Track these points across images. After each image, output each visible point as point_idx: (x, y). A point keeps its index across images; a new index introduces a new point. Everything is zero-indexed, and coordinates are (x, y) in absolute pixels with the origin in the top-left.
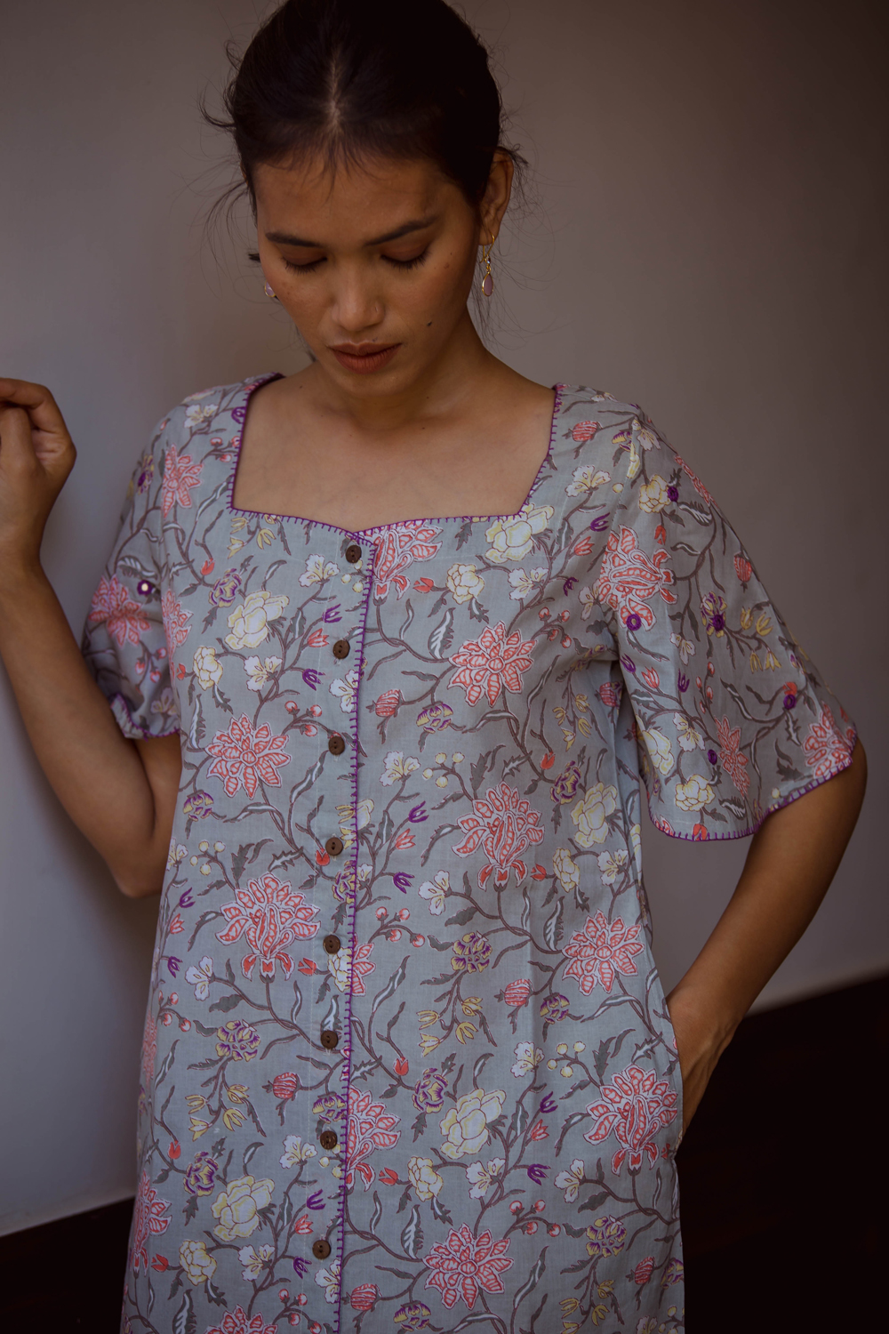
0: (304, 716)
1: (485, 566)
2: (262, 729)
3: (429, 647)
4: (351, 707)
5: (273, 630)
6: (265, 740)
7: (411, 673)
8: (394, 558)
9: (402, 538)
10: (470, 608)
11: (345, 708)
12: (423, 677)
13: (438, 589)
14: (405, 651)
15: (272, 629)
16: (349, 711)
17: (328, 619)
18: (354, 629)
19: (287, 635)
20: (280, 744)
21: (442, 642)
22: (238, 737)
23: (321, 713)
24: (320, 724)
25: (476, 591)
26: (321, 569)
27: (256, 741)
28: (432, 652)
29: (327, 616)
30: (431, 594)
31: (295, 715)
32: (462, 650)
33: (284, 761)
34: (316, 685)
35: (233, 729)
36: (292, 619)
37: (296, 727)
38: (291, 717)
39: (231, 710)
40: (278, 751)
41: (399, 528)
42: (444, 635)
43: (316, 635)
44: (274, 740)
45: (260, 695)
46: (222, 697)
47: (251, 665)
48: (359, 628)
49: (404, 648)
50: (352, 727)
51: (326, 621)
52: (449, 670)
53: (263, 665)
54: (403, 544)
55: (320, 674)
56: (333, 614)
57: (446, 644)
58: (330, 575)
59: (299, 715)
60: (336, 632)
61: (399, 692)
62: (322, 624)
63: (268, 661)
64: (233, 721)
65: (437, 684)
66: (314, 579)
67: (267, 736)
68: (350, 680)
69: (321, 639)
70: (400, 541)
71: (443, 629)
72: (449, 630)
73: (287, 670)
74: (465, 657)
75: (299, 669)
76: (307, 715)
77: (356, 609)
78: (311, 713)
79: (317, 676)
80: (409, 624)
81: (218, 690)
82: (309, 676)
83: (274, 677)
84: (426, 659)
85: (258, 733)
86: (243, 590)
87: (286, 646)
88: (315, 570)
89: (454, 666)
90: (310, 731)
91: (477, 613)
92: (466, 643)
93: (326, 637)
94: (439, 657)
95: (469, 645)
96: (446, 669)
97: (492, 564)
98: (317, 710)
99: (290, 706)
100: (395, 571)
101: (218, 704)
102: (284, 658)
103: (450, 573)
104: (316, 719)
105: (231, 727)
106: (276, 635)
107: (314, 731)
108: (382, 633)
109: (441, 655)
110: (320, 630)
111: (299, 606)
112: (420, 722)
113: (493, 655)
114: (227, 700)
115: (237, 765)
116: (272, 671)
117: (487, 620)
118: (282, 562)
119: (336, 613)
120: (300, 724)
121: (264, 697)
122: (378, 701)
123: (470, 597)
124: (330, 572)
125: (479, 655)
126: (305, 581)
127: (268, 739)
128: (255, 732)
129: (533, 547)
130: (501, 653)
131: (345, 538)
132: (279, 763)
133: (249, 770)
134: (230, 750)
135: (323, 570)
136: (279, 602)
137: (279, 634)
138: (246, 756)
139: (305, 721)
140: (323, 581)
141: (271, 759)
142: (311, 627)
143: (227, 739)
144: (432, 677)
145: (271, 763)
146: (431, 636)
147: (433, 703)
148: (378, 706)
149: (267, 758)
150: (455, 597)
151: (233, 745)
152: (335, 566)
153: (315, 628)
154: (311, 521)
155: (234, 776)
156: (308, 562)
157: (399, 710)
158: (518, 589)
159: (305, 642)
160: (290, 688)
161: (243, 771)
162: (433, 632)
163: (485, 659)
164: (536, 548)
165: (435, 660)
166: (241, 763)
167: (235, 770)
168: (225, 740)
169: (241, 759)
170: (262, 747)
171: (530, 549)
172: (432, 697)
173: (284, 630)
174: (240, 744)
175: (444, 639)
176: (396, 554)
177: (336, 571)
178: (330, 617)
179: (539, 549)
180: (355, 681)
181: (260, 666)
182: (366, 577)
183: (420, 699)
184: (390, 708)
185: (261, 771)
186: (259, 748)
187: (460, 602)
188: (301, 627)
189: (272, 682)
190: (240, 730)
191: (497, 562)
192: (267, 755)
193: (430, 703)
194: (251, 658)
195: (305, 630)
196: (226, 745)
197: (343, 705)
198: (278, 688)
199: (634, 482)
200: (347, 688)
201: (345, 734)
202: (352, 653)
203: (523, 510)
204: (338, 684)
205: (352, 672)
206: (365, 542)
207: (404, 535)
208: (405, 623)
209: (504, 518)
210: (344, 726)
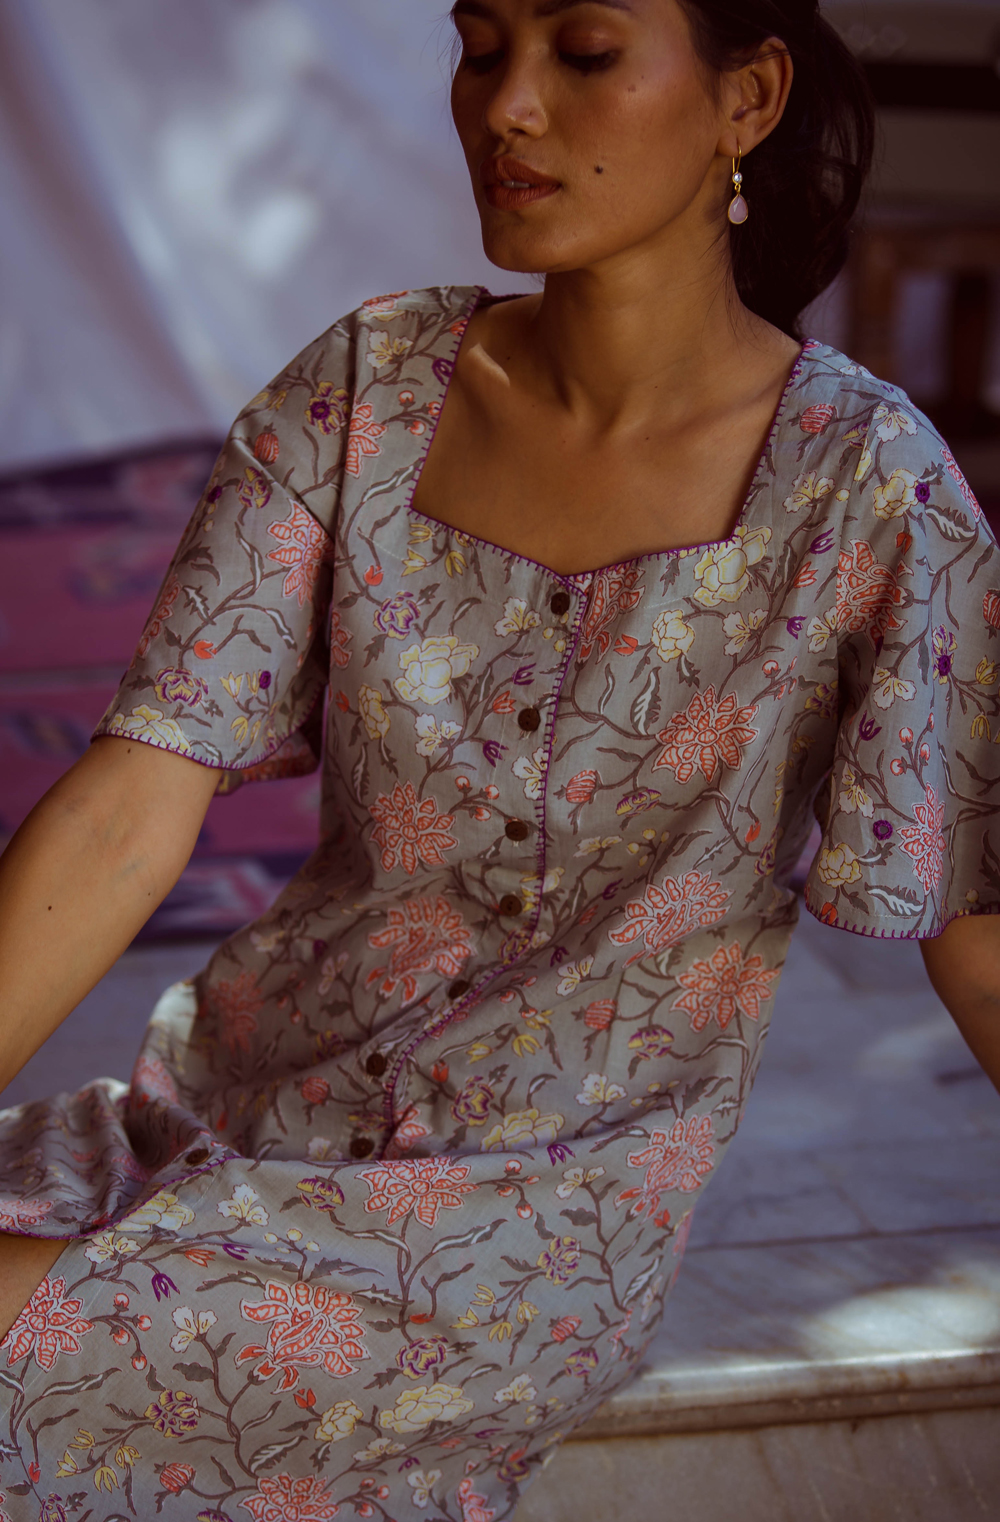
0: (475, 796)
1: (693, 611)
2: (427, 803)
3: (632, 718)
4: (537, 792)
5: (457, 691)
6: (430, 816)
7: (610, 751)
8: (602, 610)
9: (612, 586)
10: (679, 669)
11: (529, 794)
12: (624, 756)
13: (642, 646)
14: (604, 726)
15: (456, 688)
16: (535, 797)
17: (519, 681)
18: (546, 697)
19: (471, 698)
20: (446, 824)
21: (647, 713)
22: (400, 805)
23: (498, 795)
24: (494, 807)
25: (684, 645)
26: (521, 617)
27: (420, 815)
28: (635, 726)
29: (518, 676)
30: (634, 654)
31: (465, 794)
32: (670, 724)
33: (450, 845)
34: (497, 761)
35: (396, 795)
36: (479, 677)
37: (465, 808)
38: (461, 795)
39: (396, 772)
40: (443, 832)
41: (609, 573)
42: (650, 704)
43: (503, 699)
44: (440, 818)
45: (428, 763)
46: (388, 755)
47: (424, 724)
48: (552, 695)
49: (603, 723)
50: (538, 816)
51: (516, 683)
52: (655, 749)
53: (438, 728)
54: (612, 592)
55: (503, 748)
56: (524, 675)
57: (652, 715)
58: (531, 626)
59: (471, 794)
60: (527, 698)
61: (596, 773)
62: (511, 686)
63: (445, 725)
64: (396, 785)
65: (640, 766)
66: (512, 628)
67: (433, 812)
68: (538, 760)
69: (508, 704)
70: (610, 589)
71: (647, 696)
72: (655, 699)
73: (466, 740)
74: (673, 733)
75: (480, 740)
76: (480, 795)
77: (551, 671)
78: (485, 793)
79: (499, 750)
80: (610, 693)
81: (385, 746)
82: (490, 751)
83: (449, 744)
84: (627, 734)
85: (422, 807)
86: (421, 627)
87: (469, 710)
88: (515, 617)
89: (661, 746)
90: (481, 815)
91: (687, 674)
92: (675, 715)
93: (512, 702)
94: (643, 733)
95: (677, 717)
96: (651, 748)
97: (702, 608)
98: (494, 791)
99: (461, 781)
100: (602, 626)
101: (383, 762)
102: (465, 726)
103: (655, 626)
104: (490, 801)
105: (394, 792)
106: (460, 698)
107: (486, 815)
108: (574, 703)
109: (646, 730)
110: (508, 693)
111: (490, 660)
112: (620, 811)
113: (701, 726)
114: (393, 760)
115: (396, 838)
116: (448, 737)
117: (697, 683)
118: (475, 601)
119: (529, 674)
120: (471, 805)
121: (432, 765)
122: (569, 785)
123: (678, 653)
124: (531, 622)
125: (685, 729)
126: (501, 630)
127: (433, 816)
128: (420, 805)
129: (750, 583)
130: (712, 724)
131: (552, 582)
132: (444, 846)
133: (408, 847)
134: (390, 819)
135: (524, 618)
136: (468, 653)
137: (463, 696)
138: (406, 829)
139: (478, 803)
140: (522, 632)
141: (435, 840)
142: (498, 688)
143: (388, 804)
144: (635, 757)
145: (435, 844)
146: (634, 705)
147: (636, 789)
148: (569, 791)
149: (430, 838)
150: (660, 652)
151: (394, 813)
152: (537, 616)
153: (503, 690)
154: (514, 554)
155: (392, 849)
156: (506, 606)
157: (595, 796)
158: (735, 639)
159: (490, 707)
160: (467, 761)
161: (401, 846)
162: (636, 700)
163: (693, 733)
164: (753, 584)
165: (639, 736)
166: (400, 836)
167: (393, 843)
168: (386, 806)
169: (401, 832)
170: (426, 824)
171: (746, 585)
172: (635, 781)
173: (468, 691)
174: (402, 814)
175: (649, 710)
176: (604, 605)
177: (538, 622)
178: (521, 678)
179: (757, 585)
180: (543, 762)
181: (434, 727)
182: (571, 634)
183: (621, 783)
184: (584, 792)
185: (422, 851)
186: (423, 825)
187: (666, 659)
188: (487, 688)
189: (446, 749)
190: (403, 798)
191: (708, 605)
192: (431, 834)
193: (632, 789)
194: (425, 716)
195: (491, 692)
196: (387, 811)
197: (528, 791)
198: (451, 758)
199: (863, 485)
200: (534, 770)
201: (530, 823)
202: (542, 729)
203: (735, 533)
204: (523, 761)
205: (541, 750)
206: (575, 590)
207: (614, 582)
208: (604, 693)
209: (715, 545)
210: (529, 815)
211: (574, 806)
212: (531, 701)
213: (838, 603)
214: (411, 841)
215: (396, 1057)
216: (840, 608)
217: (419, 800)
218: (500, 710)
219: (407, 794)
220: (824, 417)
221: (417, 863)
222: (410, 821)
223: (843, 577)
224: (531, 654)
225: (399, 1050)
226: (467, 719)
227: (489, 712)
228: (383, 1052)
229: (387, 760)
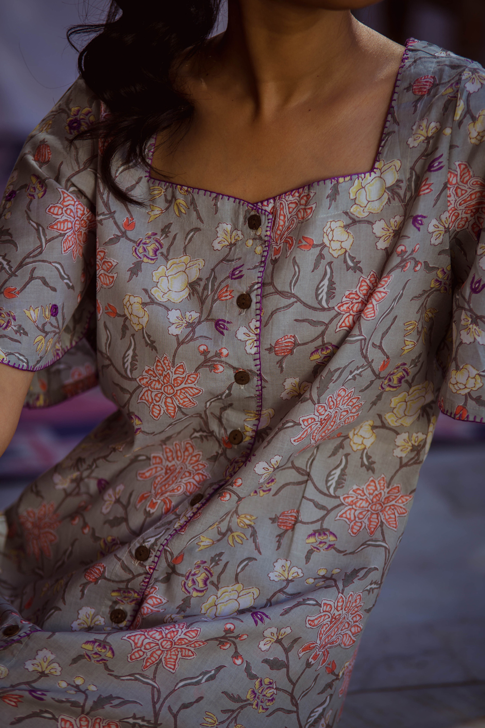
0: (212, 357)
1: (351, 221)
2: (179, 367)
3: (317, 298)
4: (254, 350)
5: (193, 291)
6: (182, 376)
7: (303, 321)
8: (285, 223)
9: (290, 205)
10: (345, 262)
11: (249, 351)
12: (314, 323)
13: (317, 246)
14: (296, 302)
15: (192, 289)
16: (253, 353)
17: (233, 277)
18: (254, 285)
19: (203, 293)
20: (193, 380)
21: (327, 293)
22: (160, 372)
23: (228, 354)
24: (226, 363)
25: (347, 245)
26: (229, 235)
27: (175, 376)
28: (320, 303)
29: (233, 274)
30: (313, 250)
31: (205, 356)
32: (344, 299)
33: (198, 393)
34: (225, 332)
35: (157, 366)
36: (207, 279)
37: (206, 366)
38: (202, 358)
39: (156, 350)
40: (192, 385)
41: (287, 197)
42: (328, 287)
43: (224, 291)
44: (189, 376)
45: (178, 339)
46: (149, 339)
47: (174, 315)
48: (258, 283)
49: (295, 300)
50: (256, 365)
51: (232, 279)
52: (336, 317)
53: (183, 317)
54: (291, 210)
55: (228, 322)
56: (237, 272)
57: (331, 294)
58: (236, 240)
59: (209, 356)
60: (241, 287)
61: (294, 337)
62: (229, 281)
63: (188, 314)
64: (157, 359)
65: (326, 329)
66: (224, 244)
67: (183, 373)
68: (253, 327)
69: (228, 293)
70: (289, 208)
71: (326, 282)
72: (331, 283)
73: (203, 321)
74: (348, 305)
75: (212, 320)
76: (216, 356)
77: (255, 267)
78: (219, 354)
79: (226, 324)
80: (297, 279)
81: (146, 333)
82: (220, 326)
83: (192, 326)
84: (315, 309)
85: (176, 370)
87: (202, 302)
88: (224, 236)
89: (339, 314)
90: (218, 369)
91: (351, 264)
92: (347, 293)
93: (232, 291)
94: (326, 306)
95: (349, 294)
96: (333, 316)
97: (357, 219)
98: (225, 352)
99: (202, 348)
100: (286, 233)
101: (147, 344)
102: (201, 312)
103: (325, 230)
104: (223, 359)
105: (155, 364)
106: (195, 295)
107: (221, 369)
108: (274, 286)
109: (327, 304)
110: (227, 286)
111: (212, 267)
112: (312, 358)
114: (153, 342)
115: (159, 395)
116: (191, 321)
117: (359, 269)
118: (197, 229)
119: (240, 271)
120: (210, 363)
121: (181, 340)
122: (276, 345)
123: (343, 251)
124: (236, 237)
125: (358, 302)
126: (217, 246)
127: (184, 376)
128: (174, 369)
129: (389, 199)
131: (247, 208)
132: (194, 395)
133: (169, 400)
134: (154, 382)
135: (231, 236)
136: (197, 265)
137: (198, 293)
138: (166, 388)
139: (215, 361)
140: (231, 245)
141: (186, 392)
142: (220, 284)
143: (152, 373)
144: (321, 323)
145: (187, 395)
146: (318, 289)
147: (324, 344)
148: (277, 349)
149: (183, 391)
150: (331, 251)
151: (156, 379)
152: (239, 233)
153: (224, 284)
154: (218, 194)
155: (158, 404)
156: (218, 229)
157: (295, 350)
158: (383, 238)
159: (216, 297)
160: (205, 335)
161: (164, 400)
162: (318, 285)
164: (391, 199)
165: (323, 309)
166: (162, 393)
167: (158, 399)
168: (151, 374)
169: (162, 391)
170: (180, 382)
171: (386, 200)
172: (323, 339)
173: (200, 289)
174: (162, 378)
175: (328, 291)
176: (286, 219)
177: (241, 237)
178: (236, 275)
179: (394, 199)
180: (256, 328)
181: (181, 317)
182: (265, 241)
183: (313, 341)
184: (287, 349)
185: (179, 401)
186: (177, 383)
187: (336, 256)
188: (213, 285)
189: (190, 329)
190: (162, 367)
191: (361, 217)
192: (183, 388)
193: (321, 344)
194: (173, 310)
195: (216, 287)
196: (152, 378)
197: (248, 348)
198: (194, 334)
199: (460, 123)
200: (251, 334)
201: (251, 371)
202: (254, 306)
203: (376, 166)
204: (243, 330)
205: (254, 320)
206: (263, 212)
207: (291, 203)
208: (293, 278)
209: (363, 175)
210: (250, 365)
211: (280, 358)
212: (244, 289)
213: (449, 208)
214: (170, 396)
215: (157, 548)
216: (451, 212)
217: (173, 366)
218: (223, 298)
219: (165, 364)
220: (428, 84)
221: (177, 409)
222: (168, 382)
223: (451, 189)
224: (240, 259)
225: (159, 544)
226: (202, 308)
227: (216, 300)
228: (147, 545)
229: (149, 342)
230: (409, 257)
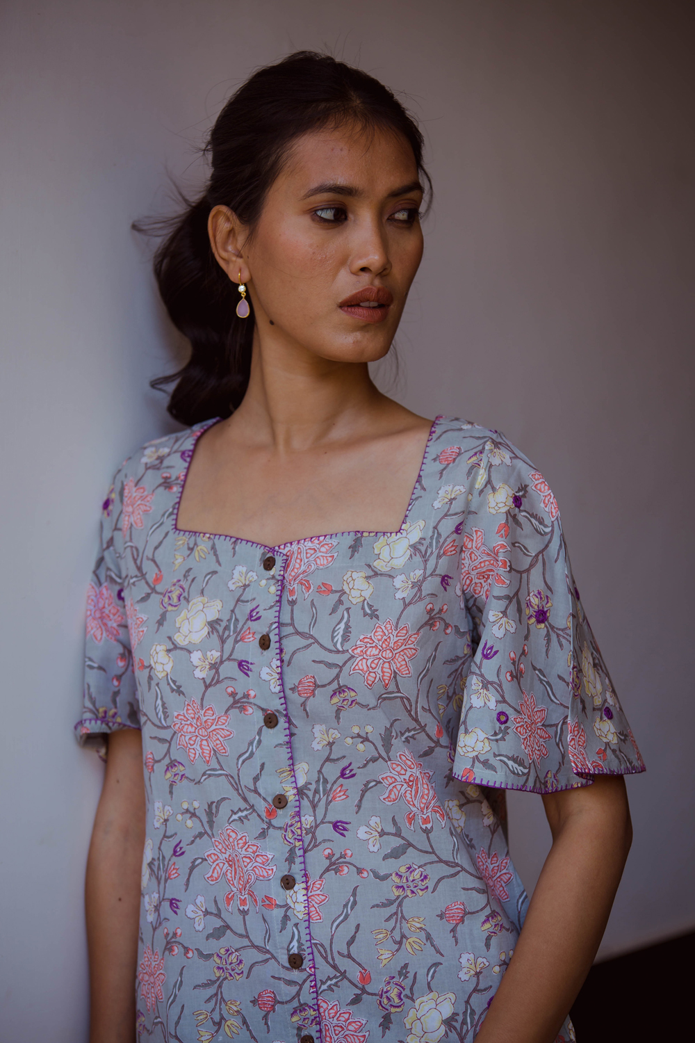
0: (241, 698)
1: (373, 573)
2: (208, 709)
3: (332, 640)
4: (278, 688)
5: (212, 629)
6: (212, 718)
7: (320, 662)
8: (300, 566)
9: (308, 551)
10: (363, 608)
11: (273, 690)
12: (330, 665)
13: (336, 591)
14: (314, 643)
15: (211, 627)
16: (277, 692)
17: (252, 619)
18: (271, 624)
19: (224, 633)
20: (224, 721)
21: (342, 636)
22: (193, 716)
23: (255, 696)
24: (255, 704)
25: (367, 594)
26: (244, 577)
27: (205, 719)
28: (335, 645)
29: (251, 616)
30: (331, 596)
31: (234, 698)
32: (359, 643)
33: (229, 735)
34: (249, 673)
35: (188, 710)
36: (228, 620)
37: (236, 707)
38: (231, 700)
39: (184, 694)
40: (223, 727)
41: (306, 543)
42: (344, 630)
43: (247, 633)
44: (219, 718)
45: (205, 682)
46: (175, 684)
47: (196, 657)
48: (275, 622)
49: (313, 641)
50: (282, 704)
51: (251, 620)
52: (349, 659)
53: (205, 657)
54: (308, 555)
55: (251, 664)
56: (255, 614)
57: (346, 638)
58: (251, 581)
59: (237, 698)
60: (260, 628)
61: (314, 677)
62: (249, 622)
63: (209, 654)
64: (186, 703)
65: (340, 671)
66: (238, 585)
67: (213, 714)
68: (274, 667)
69: (251, 636)
70: (307, 553)
71: (342, 626)
72: (347, 627)
73: (225, 661)
74: (362, 649)
75: (234, 660)
76: (244, 697)
77: (271, 607)
78: (247, 696)
79: (249, 665)
80: (316, 621)
81: (171, 679)
82: (243, 666)
83: (215, 667)
84: (330, 651)
85: (205, 712)
86: (187, 597)
87: (223, 641)
88: (239, 578)
89: (353, 657)
90: (247, 711)
91: (369, 612)
92: (362, 637)
93: (254, 633)
94: (341, 649)
95: (364, 638)
96: (346, 659)
97: (379, 572)
98: (252, 693)
99: (230, 690)
100: (301, 576)
101: (173, 690)
102: (222, 651)
103: (345, 579)
104: (251, 700)
105: (186, 708)
106: (215, 633)
107: (250, 710)
108: (294, 627)
109: (342, 647)
110: (249, 628)
111: (232, 608)
112: (333, 702)
113: (384, 646)
114: (179, 687)
115: (194, 738)
116: (213, 662)
117: (377, 617)
118: (214, 572)
119: (257, 613)
120: (239, 705)
121: (207, 683)
122: (299, 684)
123: (362, 599)
124: (251, 579)
125: (373, 647)
126: (231, 587)
127: (214, 717)
128: (203, 712)
129: (411, 555)
130: (391, 645)
131: (263, 551)
132: (225, 737)
133: (204, 742)
134: (186, 727)
135: (246, 577)
136: (215, 606)
137: (218, 632)
138: (200, 731)
139: (243, 702)
140: (245, 586)
141: (218, 733)
142: (242, 626)
143: (182, 717)
144: (336, 665)
145: (219, 736)
146: (334, 631)
147: (340, 687)
148: (300, 689)
150: (350, 598)
151: (189, 722)
152: (255, 574)
153: (246, 627)
154: (237, 539)
155: (192, 747)
156: (234, 571)
157: (316, 692)
158: (401, 589)
159: (239, 638)
160: (229, 676)
161: (199, 743)
162: (335, 628)
163: (378, 650)
164: (413, 555)
166: (197, 736)
167: (192, 743)
168: (181, 719)
169: (197, 734)
170: (210, 724)
171: (409, 556)
172: (338, 681)
173: (220, 629)
174: (195, 721)
175: (344, 634)
176: (302, 563)
177: (255, 578)
178: (253, 617)
179: (416, 555)
180: (278, 667)
181: (203, 658)
182: (278, 580)
183: (330, 683)
184: (310, 689)
185: (213, 743)
186: (208, 725)
187: (354, 602)
188: (235, 627)
189: (214, 671)
190: (193, 710)
191: (383, 570)
192: (215, 730)
193: (337, 686)
194: (195, 652)
195: (238, 630)
196: (183, 722)
197: (272, 687)
198: (219, 676)
199: (482, 491)
200: (273, 673)
201: (277, 711)
202: (272, 644)
203: (402, 528)
204: (265, 670)
205: (274, 660)
206: (279, 553)
207: (310, 549)
208: (312, 620)
209: (389, 534)
210: (275, 705)
211: (304, 699)
212: (264, 630)
214: (205, 738)
216: (464, 574)
217: (202, 709)
218: (245, 640)
220: (454, 454)
221: (212, 752)
222: (201, 725)
223: (466, 552)
224: (254, 599)
227: (239, 642)
229: (175, 688)
230: (437, 616)
